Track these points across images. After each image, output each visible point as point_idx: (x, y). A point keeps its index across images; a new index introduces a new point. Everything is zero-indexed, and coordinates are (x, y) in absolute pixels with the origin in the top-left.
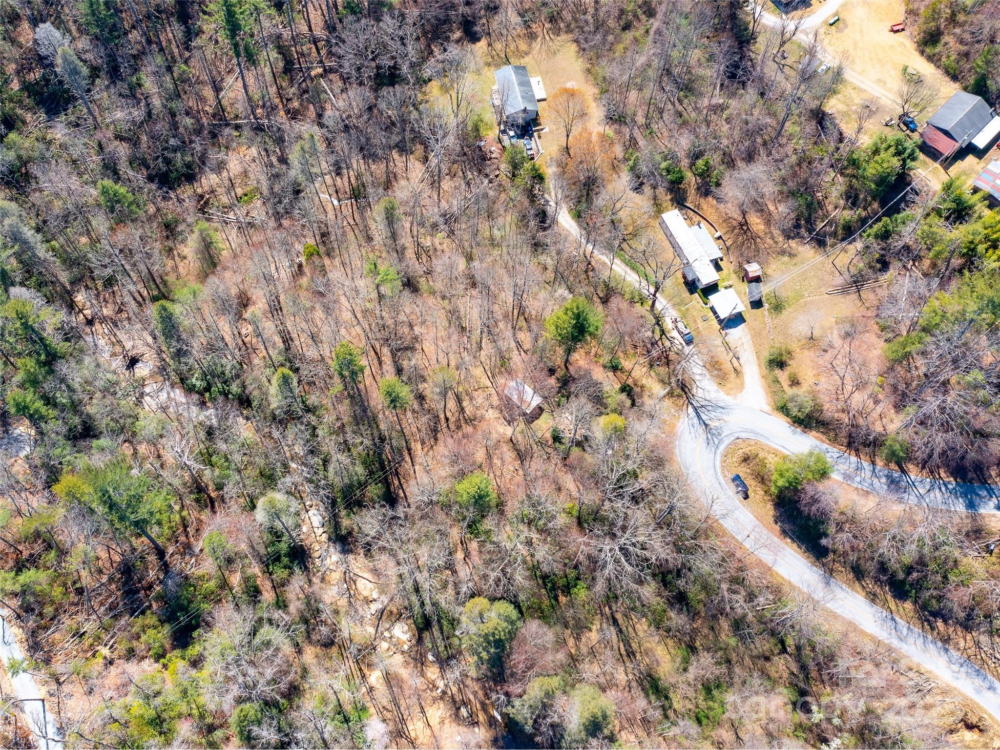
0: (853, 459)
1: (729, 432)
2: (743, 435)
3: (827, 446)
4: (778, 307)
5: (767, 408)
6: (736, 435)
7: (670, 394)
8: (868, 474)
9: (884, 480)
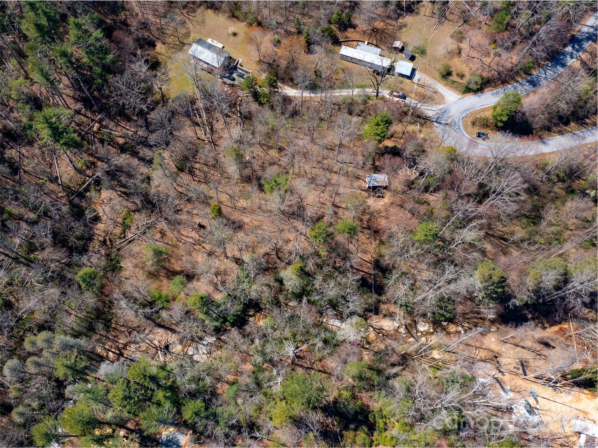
0: (509, 86)
1: (457, 119)
2: (464, 115)
3: (495, 91)
4: (423, 52)
5: (460, 96)
6: (461, 117)
7: (422, 125)
8: (520, 87)
9: (527, 84)
